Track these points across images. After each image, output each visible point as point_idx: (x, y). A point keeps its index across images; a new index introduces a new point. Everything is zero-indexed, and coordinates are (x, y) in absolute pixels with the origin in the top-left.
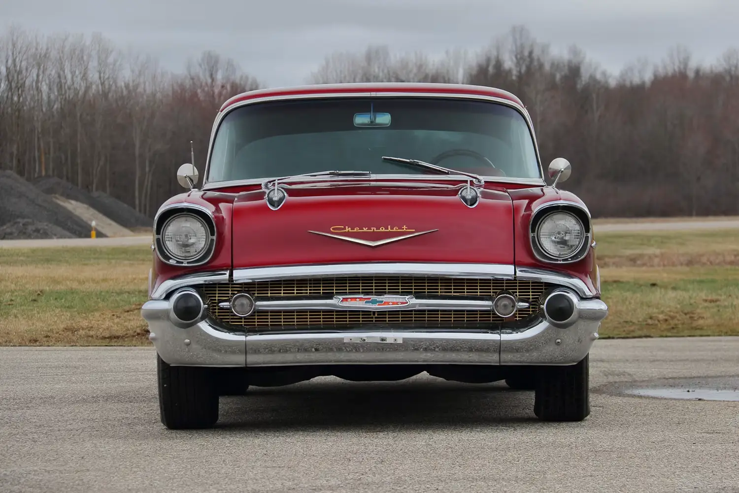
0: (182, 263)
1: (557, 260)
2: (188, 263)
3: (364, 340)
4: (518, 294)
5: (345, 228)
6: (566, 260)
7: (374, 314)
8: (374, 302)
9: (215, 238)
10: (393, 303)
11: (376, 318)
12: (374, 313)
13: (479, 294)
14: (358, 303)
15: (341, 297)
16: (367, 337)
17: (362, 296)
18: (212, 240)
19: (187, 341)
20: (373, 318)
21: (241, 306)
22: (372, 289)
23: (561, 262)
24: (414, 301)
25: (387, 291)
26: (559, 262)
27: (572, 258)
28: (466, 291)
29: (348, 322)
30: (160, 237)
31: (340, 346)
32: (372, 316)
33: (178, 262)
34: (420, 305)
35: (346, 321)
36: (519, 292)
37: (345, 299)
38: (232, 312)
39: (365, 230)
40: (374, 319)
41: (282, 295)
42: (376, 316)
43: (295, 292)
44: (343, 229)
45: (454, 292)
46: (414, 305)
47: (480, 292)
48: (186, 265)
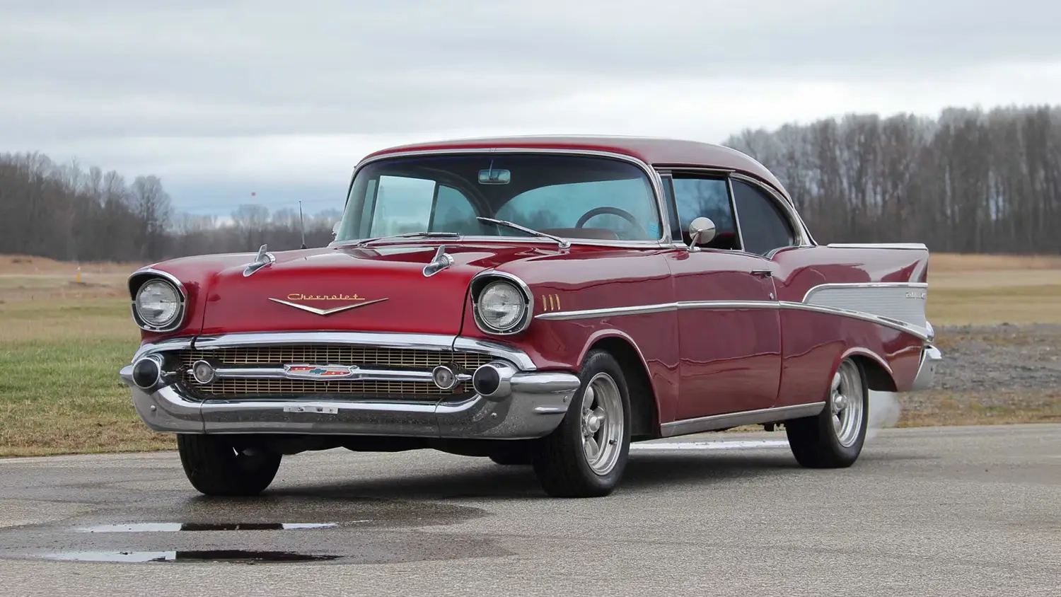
0: (155, 329)
1: (498, 332)
2: (161, 329)
3: (302, 410)
4: (466, 365)
5: (300, 296)
6: (507, 331)
7: (327, 384)
8: (318, 371)
9: (184, 304)
10: (337, 373)
11: (328, 387)
12: (327, 382)
13: (427, 365)
14: (303, 372)
15: (289, 366)
16: (305, 407)
17: (308, 365)
18: (182, 306)
19: (153, 407)
20: (325, 387)
21: (202, 373)
22: (326, 358)
23: (502, 334)
24: (358, 371)
25: (339, 360)
26: (500, 334)
27: (513, 330)
28: (415, 361)
29: (303, 392)
30: (135, 302)
31: (277, 415)
32: (325, 385)
33: (152, 328)
34: (364, 375)
35: (302, 390)
36: (467, 364)
37: (293, 368)
38: (194, 379)
39: (318, 298)
40: (327, 389)
41: (246, 362)
42: (329, 385)
43: (258, 359)
44: (297, 297)
45: (403, 363)
46: (357, 376)
47: (429, 363)
48: (159, 331)
